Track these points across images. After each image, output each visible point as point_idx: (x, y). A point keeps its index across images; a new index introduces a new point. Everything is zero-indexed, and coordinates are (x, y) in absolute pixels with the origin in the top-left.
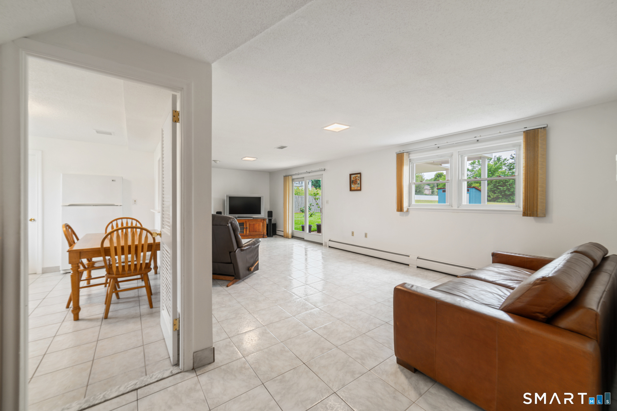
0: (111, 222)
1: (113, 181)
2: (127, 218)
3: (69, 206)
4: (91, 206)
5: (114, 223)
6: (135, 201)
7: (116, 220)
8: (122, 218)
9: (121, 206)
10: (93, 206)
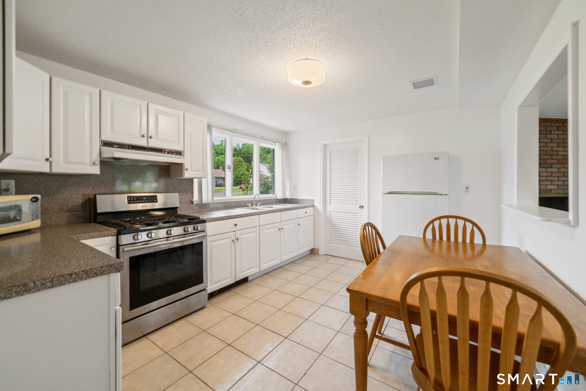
0: (432, 222)
1: (436, 158)
2: (457, 217)
3: (388, 193)
4: (410, 194)
5: (436, 223)
6: (467, 188)
7: (440, 218)
8: (448, 217)
9: (446, 195)
10: (412, 194)
